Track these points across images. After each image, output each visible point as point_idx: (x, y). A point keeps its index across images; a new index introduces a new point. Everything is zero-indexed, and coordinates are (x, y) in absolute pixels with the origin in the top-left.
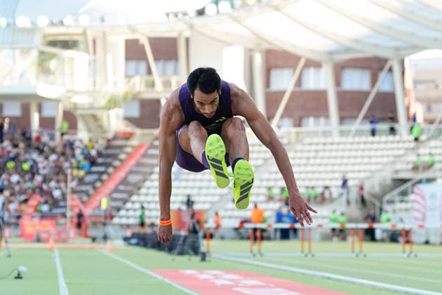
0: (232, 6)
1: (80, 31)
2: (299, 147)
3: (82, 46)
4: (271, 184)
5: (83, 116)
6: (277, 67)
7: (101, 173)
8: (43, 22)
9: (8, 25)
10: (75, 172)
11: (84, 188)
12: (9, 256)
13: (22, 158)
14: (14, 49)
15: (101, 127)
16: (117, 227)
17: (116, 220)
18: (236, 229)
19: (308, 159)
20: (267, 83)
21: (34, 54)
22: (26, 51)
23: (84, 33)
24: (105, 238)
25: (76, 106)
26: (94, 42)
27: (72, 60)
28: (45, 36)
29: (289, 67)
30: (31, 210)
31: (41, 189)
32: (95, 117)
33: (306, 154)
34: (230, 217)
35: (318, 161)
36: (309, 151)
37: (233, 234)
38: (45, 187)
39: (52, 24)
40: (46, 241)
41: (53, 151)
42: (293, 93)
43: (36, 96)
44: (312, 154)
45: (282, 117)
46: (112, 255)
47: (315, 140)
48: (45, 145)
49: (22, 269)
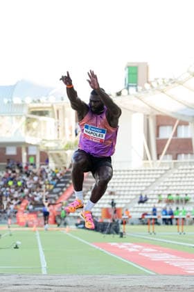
0: (137, 91)
1: (49, 105)
2: (177, 171)
3: (51, 114)
4: (160, 192)
5: (52, 155)
6: (163, 125)
7: (62, 187)
8: (28, 100)
9: (8, 102)
10: (48, 186)
11: (52, 196)
12: (11, 235)
13: (17, 179)
14: (12, 116)
15: (62, 160)
16: (72, 218)
17: (71, 214)
18: (140, 219)
19: (181, 178)
20: (158, 135)
21: (24, 119)
22: (19, 118)
23: (52, 107)
24: (65, 224)
25: (48, 149)
26: (58, 112)
27: (45, 122)
28: (30, 109)
29: (170, 125)
30: (22, 209)
31: (28, 196)
32: (58, 155)
33: (180, 175)
34: (137, 212)
35: (187, 179)
36: (182, 174)
37: (138, 222)
38: (30, 195)
39: (34, 102)
40: (32, 226)
41: (35, 174)
42: (172, 140)
43: (24, 143)
44: (184, 175)
45: (166, 154)
46: (69, 234)
47: (185, 167)
48: (30, 171)
49: (19, 243)
